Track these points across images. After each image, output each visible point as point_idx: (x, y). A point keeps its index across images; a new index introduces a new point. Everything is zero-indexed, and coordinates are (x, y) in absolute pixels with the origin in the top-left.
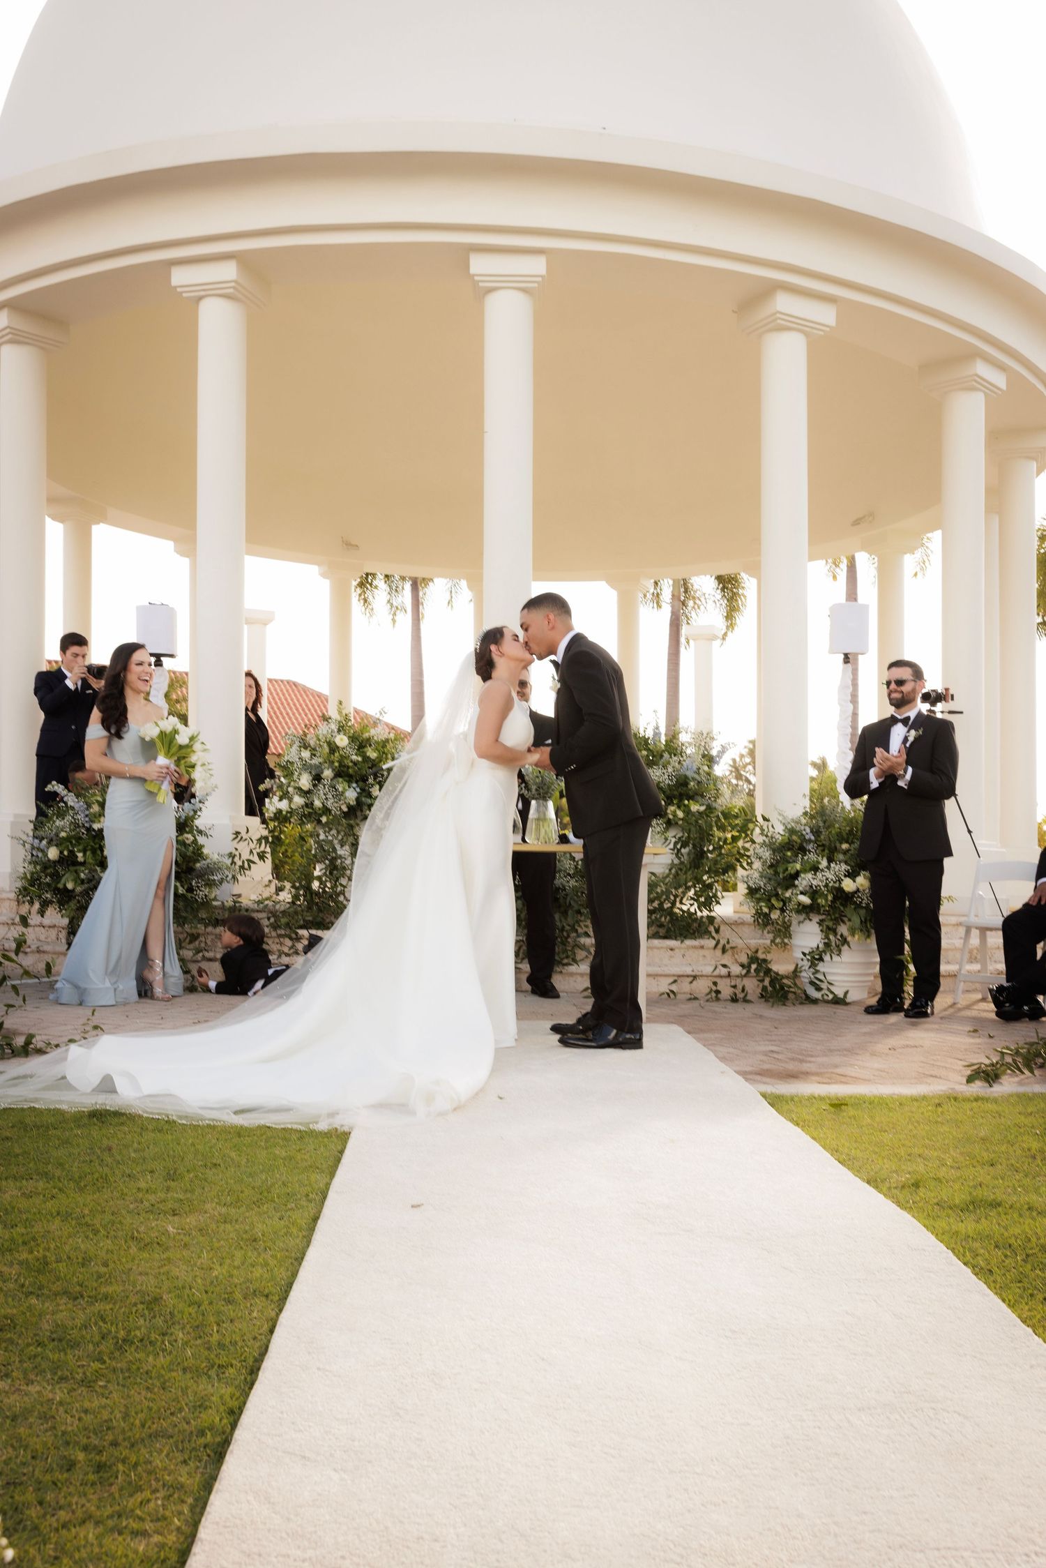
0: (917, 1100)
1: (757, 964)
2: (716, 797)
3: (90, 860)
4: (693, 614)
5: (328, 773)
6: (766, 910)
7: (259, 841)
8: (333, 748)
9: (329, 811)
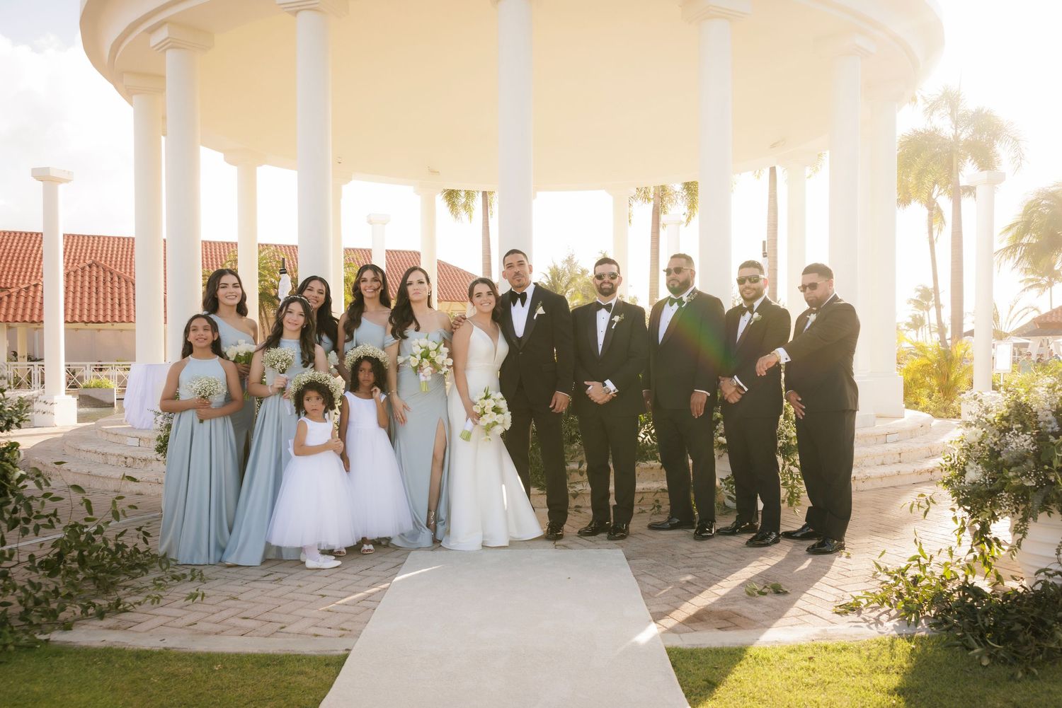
0: (794, 651)
4: (669, 206)
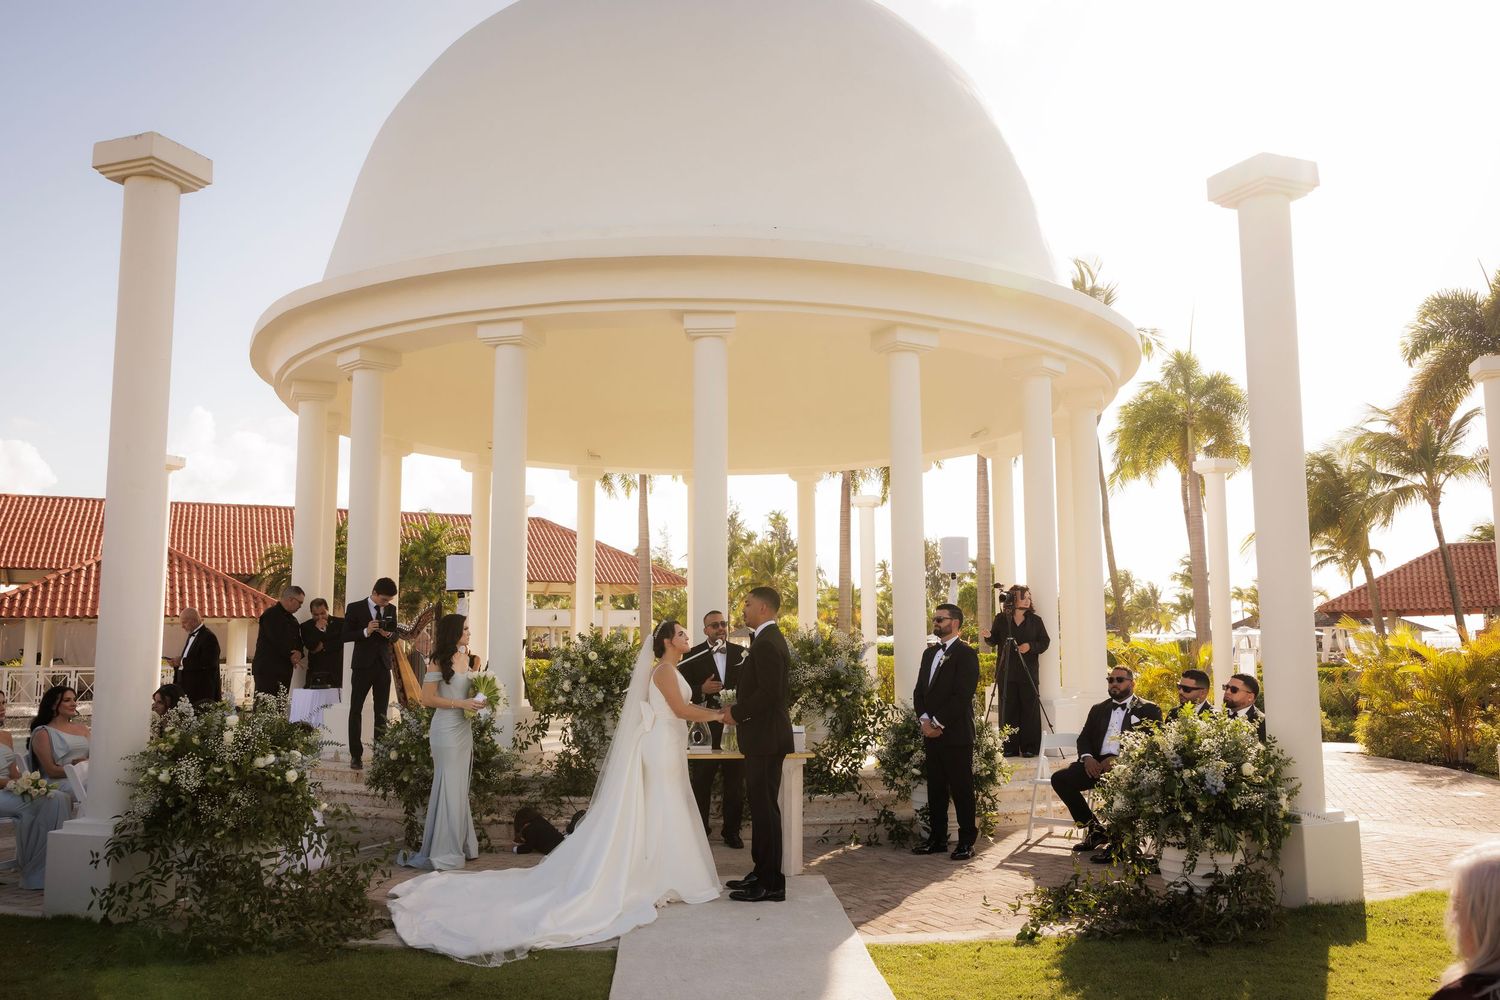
0: (966, 946)
1: (886, 817)
2: (860, 685)
3: (420, 761)
5: (583, 679)
6: (891, 777)
7: (534, 728)
8: (587, 662)
9: (584, 707)
